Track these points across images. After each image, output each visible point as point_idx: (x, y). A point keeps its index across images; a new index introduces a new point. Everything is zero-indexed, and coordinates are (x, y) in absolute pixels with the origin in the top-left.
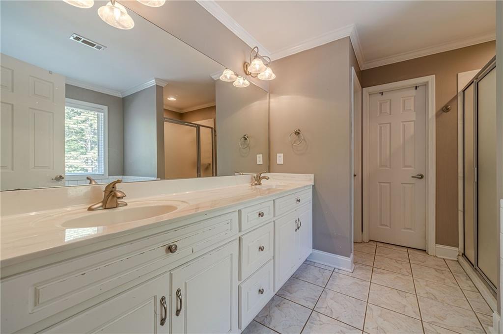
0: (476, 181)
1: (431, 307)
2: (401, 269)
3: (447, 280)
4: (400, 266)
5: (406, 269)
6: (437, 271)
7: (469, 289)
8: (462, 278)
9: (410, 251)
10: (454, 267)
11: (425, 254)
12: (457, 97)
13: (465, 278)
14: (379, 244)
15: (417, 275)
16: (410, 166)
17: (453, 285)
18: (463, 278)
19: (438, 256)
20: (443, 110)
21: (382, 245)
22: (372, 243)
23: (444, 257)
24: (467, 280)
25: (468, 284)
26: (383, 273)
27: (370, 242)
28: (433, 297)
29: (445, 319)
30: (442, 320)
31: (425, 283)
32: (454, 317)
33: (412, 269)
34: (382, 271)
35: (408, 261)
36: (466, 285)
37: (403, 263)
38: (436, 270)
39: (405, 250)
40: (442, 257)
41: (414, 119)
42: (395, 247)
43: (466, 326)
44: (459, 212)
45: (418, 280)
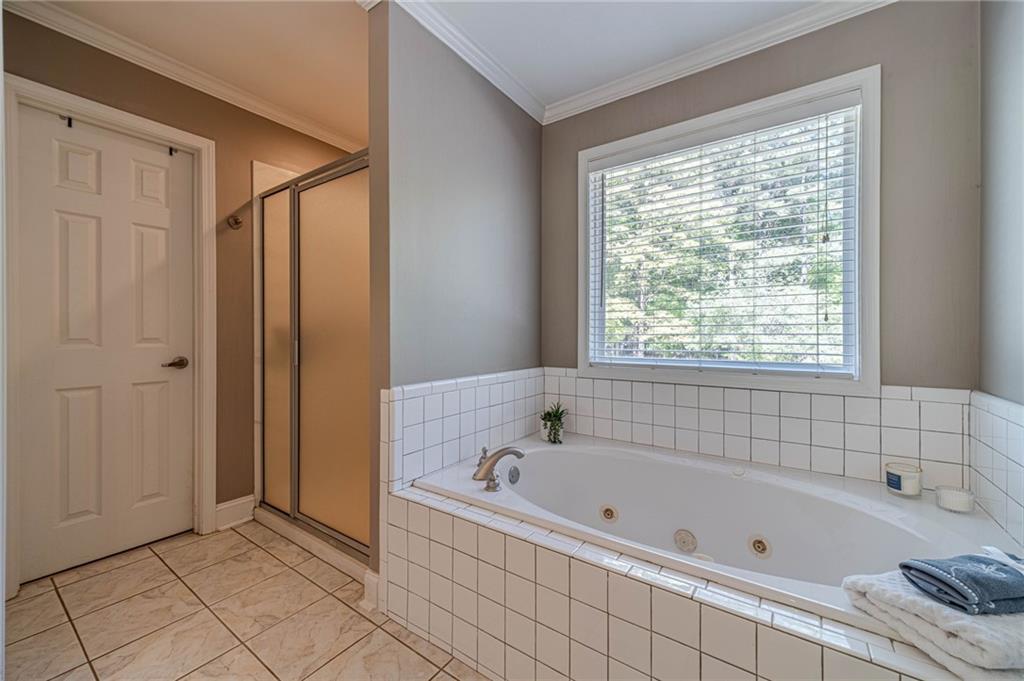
0: (297, 363)
1: (281, 643)
2: (169, 608)
3: (266, 566)
4: (165, 603)
5: (181, 599)
6: (239, 561)
7: (300, 559)
8: (280, 547)
9: (159, 548)
10: (257, 534)
11: (196, 538)
12: (252, 205)
13: (283, 544)
14: (57, 580)
15: (211, 597)
16: (156, 340)
17: (278, 570)
18: (282, 546)
19: (221, 528)
20: (229, 224)
21: (73, 576)
22: (33, 589)
23: (232, 525)
24: (288, 545)
25: (294, 552)
26: (133, 656)
27: (23, 593)
28: (269, 621)
29: (313, 646)
30: (312, 653)
31: (238, 603)
32: (320, 629)
33: (194, 590)
34: (124, 652)
35: (174, 577)
36: (291, 555)
37: (164, 588)
38: (234, 559)
39: (147, 552)
40: (228, 526)
41: (167, 225)
42: (116, 562)
43: (341, 629)
44: (256, 425)
45: (223, 605)
